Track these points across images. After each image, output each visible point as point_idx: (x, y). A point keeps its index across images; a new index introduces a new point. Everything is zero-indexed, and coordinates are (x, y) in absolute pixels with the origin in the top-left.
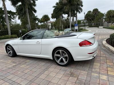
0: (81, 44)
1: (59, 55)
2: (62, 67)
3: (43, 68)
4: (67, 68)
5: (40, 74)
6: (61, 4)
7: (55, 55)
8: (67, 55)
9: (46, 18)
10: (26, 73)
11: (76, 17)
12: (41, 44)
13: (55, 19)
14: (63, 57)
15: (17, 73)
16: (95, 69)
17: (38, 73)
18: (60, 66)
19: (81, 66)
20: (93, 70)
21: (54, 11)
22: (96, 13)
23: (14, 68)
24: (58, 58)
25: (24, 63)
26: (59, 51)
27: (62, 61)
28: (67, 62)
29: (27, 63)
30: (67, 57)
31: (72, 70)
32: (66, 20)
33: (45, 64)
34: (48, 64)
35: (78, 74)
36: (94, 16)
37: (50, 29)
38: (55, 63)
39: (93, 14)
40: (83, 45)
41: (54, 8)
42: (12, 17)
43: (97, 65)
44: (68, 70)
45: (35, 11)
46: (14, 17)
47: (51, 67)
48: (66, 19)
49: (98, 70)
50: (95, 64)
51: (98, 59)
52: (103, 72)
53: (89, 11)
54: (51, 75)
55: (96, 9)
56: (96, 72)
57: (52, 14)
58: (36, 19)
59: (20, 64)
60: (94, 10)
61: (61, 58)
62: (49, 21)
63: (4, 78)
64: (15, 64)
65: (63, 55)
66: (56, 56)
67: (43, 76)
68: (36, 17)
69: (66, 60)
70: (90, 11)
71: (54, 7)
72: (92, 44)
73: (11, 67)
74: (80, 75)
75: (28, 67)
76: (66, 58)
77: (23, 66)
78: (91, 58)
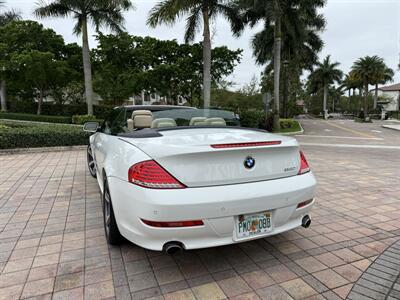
37: (383, 115)
62: (388, 84)
68: (333, 65)
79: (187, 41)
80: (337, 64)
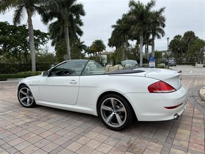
0: (152, 89)
1: (109, 109)
2: (113, 132)
3: (78, 131)
4: (124, 135)
5: (71, 141)
6: (125, 23)
7: (103, 107)
8: (124, 109)
9: (98, 45)
10: (44, 137)
11: (153, 45)
12: (77, 85)
13: (115, 48)
14: (117, 113)
15: (29, 137)
16: (179, 140)
17: (67, 140)
18: (109, 130)
19: (151, 132)
20: (175, 142)
21: (114, 33)
22: (189, 40)
23: (25, 127)
24: (107, 113)
25: (46, 119)
26: (110, 101)
27: (114, 120)
28: (124, 121)
29: (52, 120)
30: (124, 113)
31: (133, 139)
32: (133, 50)
33: (82, 123)
34: (89, 125)
35: (144, 149)
36: (187, 45)
37: (105, 65)
38: (102, 124)
39: (185, 42)
40: (156, 90)
41: (113, 29)
42: (41, 41)
43: (183, 134)
44: (125, 138)
45: (81, 33)
46: (44, 42)
47: (94, 130)
48: (134, 47)
49: (186, 144)
50: (180, 130)
51: (187, 122)
52: (196, 147)
53: (177, 35)
54: (89, 145)
55: (191, 32)
56: (180, 148)
57: (109, 40)
58: (81, 46)
59: (39, 120)
60: (186, 33)
61: (113, 113)
62: (104, 51)
63: (4, 142)
64: (29, 120)
65: (116, 108)
66: (103, 110)
67: (74, 147)
68: (82, 43)
69: (122, 120)
70: (179, 35)
71: (114, 26)
72: (174, 90)
73: (22, 125)
74: (146, 150)
75: (51, 126)
76: (122, 114)
77: (42, 125)
78: (172, 118)
79: (15, 24)
80: (83, 42)
